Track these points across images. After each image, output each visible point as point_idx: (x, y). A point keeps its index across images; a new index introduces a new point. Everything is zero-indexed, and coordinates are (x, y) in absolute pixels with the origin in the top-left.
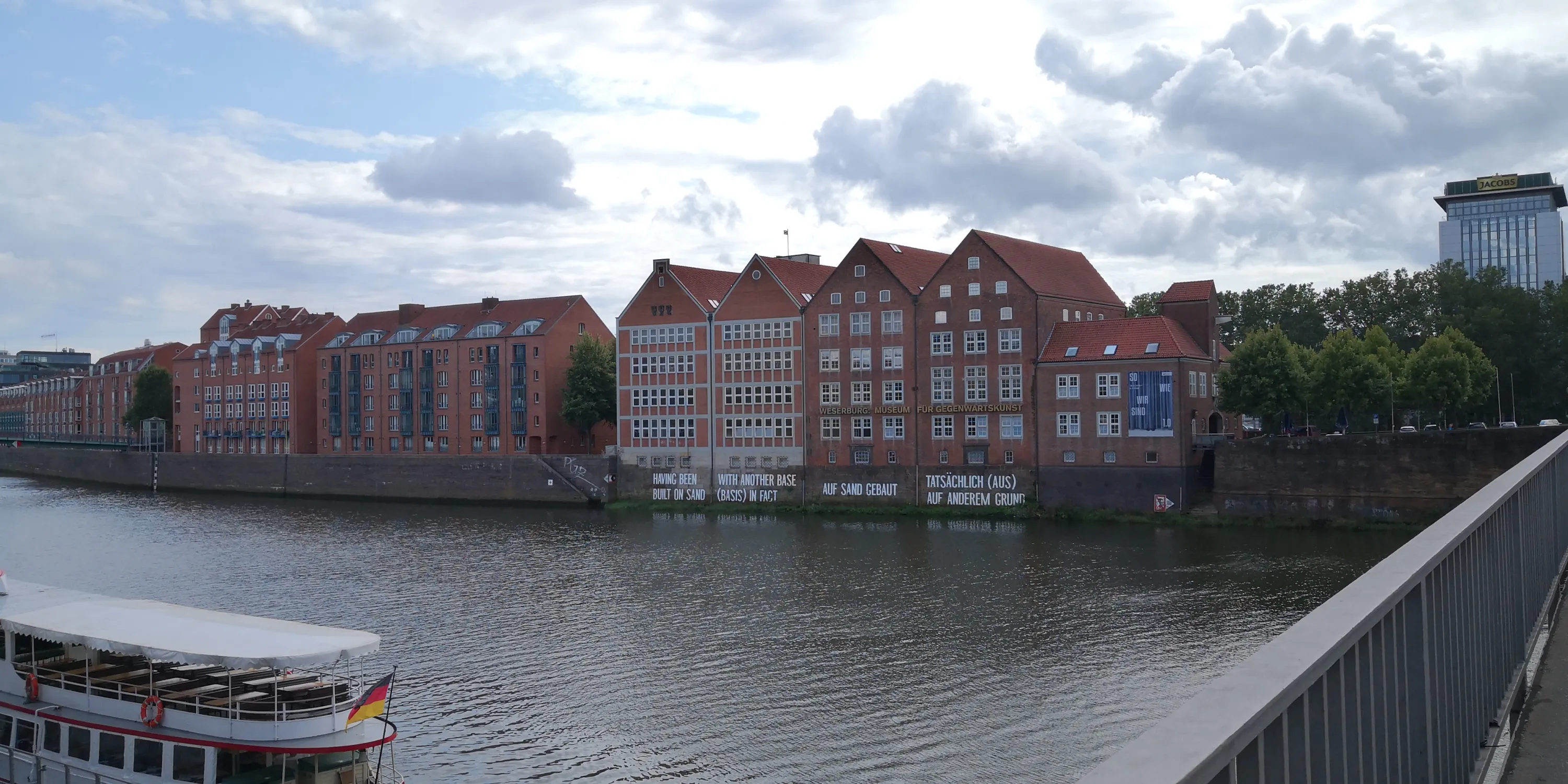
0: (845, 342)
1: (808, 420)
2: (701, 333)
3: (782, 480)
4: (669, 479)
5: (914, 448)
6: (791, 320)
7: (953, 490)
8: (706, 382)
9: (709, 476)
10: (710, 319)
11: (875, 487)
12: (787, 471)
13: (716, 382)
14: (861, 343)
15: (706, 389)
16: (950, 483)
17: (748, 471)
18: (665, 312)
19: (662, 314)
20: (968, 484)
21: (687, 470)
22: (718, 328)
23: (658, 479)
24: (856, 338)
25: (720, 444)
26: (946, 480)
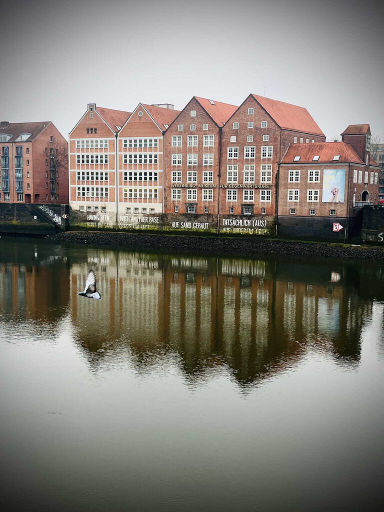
0: (185, 151)
1: (165, 190)
2: (112, 144)
3: (152, 219)
4: (95, 218)
5: (217, 206)
6: (158, 138)
7: (235, 227)
8: (114, 169)
9: (115, 217)
10: (116, 136)
11: (198, 224)
12: (154, 215)
13: (120, 169)
14: (193, 152)
15: (114, 173)
16: (234, 223)
17: (135, 214)
18: (94, 132)
19: (92, 133)
20: (243, 224)
21: (104, 213)
22: (120, 141)
23: (90, 217)
24: (190, 149)
25: (121, 201)
26: (232, 222)
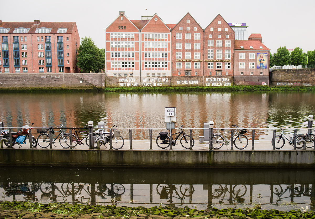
0: (184, 41)
1: (172, 63)
2: (137, 36)
3: (164, 80)
4: (125, 80)
5: (203, 71)
6: (167, 34)
7: (213, 82)
8: (138, 51)
9: (139, 79)
10: (140, 32)
11: (192, 81)
12: (165, 77)
13: (142, 51)
14: (188, 42)
15: (138, 53)
16: (212, 80)
17: (153, 77)
18: (124, 28)
19: (122, 29)
20: (217, 80)
21: (132, 77)
22: (143, 35)
23: (121, 80)
24: (187, 40)
25: (143, 69)
